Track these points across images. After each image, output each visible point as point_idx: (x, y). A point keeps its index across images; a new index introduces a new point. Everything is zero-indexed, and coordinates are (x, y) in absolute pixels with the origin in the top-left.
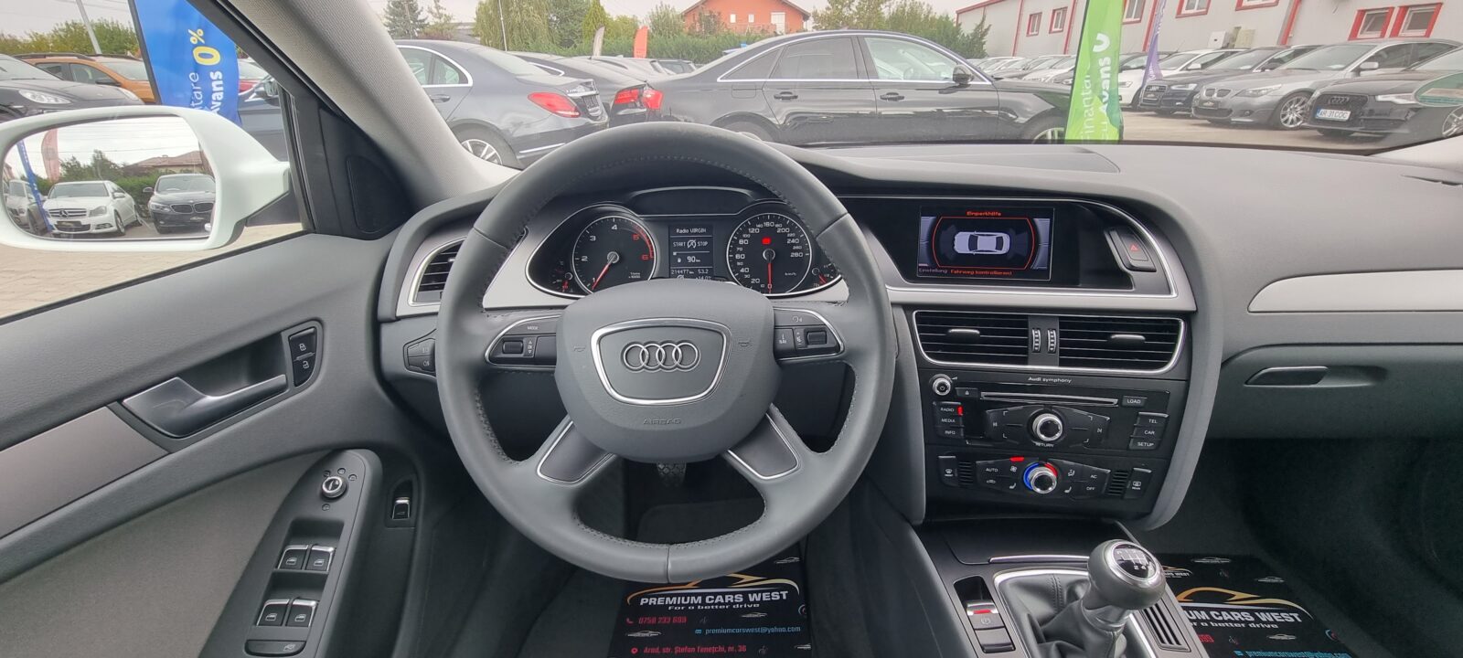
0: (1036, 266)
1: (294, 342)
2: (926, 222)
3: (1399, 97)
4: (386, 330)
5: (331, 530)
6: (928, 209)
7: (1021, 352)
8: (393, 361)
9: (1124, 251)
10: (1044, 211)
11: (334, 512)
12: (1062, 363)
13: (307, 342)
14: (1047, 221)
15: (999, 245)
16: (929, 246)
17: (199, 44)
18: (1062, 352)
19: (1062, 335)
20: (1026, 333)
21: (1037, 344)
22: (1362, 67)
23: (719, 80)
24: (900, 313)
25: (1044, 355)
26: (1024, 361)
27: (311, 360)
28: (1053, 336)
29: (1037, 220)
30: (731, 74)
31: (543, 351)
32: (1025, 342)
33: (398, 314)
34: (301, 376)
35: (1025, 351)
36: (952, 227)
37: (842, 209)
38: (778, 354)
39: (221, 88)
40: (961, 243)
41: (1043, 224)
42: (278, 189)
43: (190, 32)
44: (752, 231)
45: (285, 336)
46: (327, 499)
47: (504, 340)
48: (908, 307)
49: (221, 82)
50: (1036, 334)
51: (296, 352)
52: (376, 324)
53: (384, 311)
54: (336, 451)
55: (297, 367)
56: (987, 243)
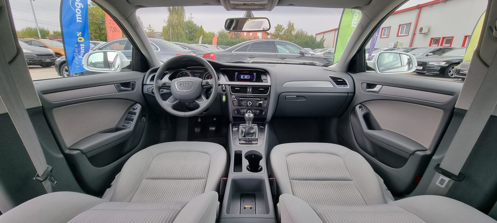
0: (254, 81)
1: (132, 84)
2: (236, 73)
3: (435, 63)
4: (145, 86)
5: (135, 114)
6: (236, 71)
7: (246, 92)
8: (145, 91)
9: (263, 77)
10: (255, 72)
11: (135, 111)
12: (252, 94)
13: (134, 85)
14: (255, 73)
15: (248, 77)
16: (237, 77)
17: (80, 36)
18: (252, 92)
19: (252, 89)
20: (247, 89)
21: (248, 91)
22: (428, 54)
23: (232, 52)
24: (228, 86)
25: (249, 93)
26: (247, 94)
27: (134, 87)
28: (251, 89)
29: (254, 73)
30: (237, 50)
31: (169, 85)
32: (247, 91)
33: (147, 84)
34: (133, 89)
35: (247, 92)
36: (241, 74)
37: (211, 65)
38: (202, 86)
39: (84, 49)
40: (242, 77)
41: (255, 74)
42: (129, 64)
43: (77, 33)
44: (208, 75)
45: (131, 83)
46: (134, 109)
47: (163, 83)
48: (229, 85)
49: (84, 48)
50: (248, 89)
51: (132, 86)
52: (143, 85)
53: (144, 83)
54: (136, 102)
55: (132, 87)
56: (246, 77)
